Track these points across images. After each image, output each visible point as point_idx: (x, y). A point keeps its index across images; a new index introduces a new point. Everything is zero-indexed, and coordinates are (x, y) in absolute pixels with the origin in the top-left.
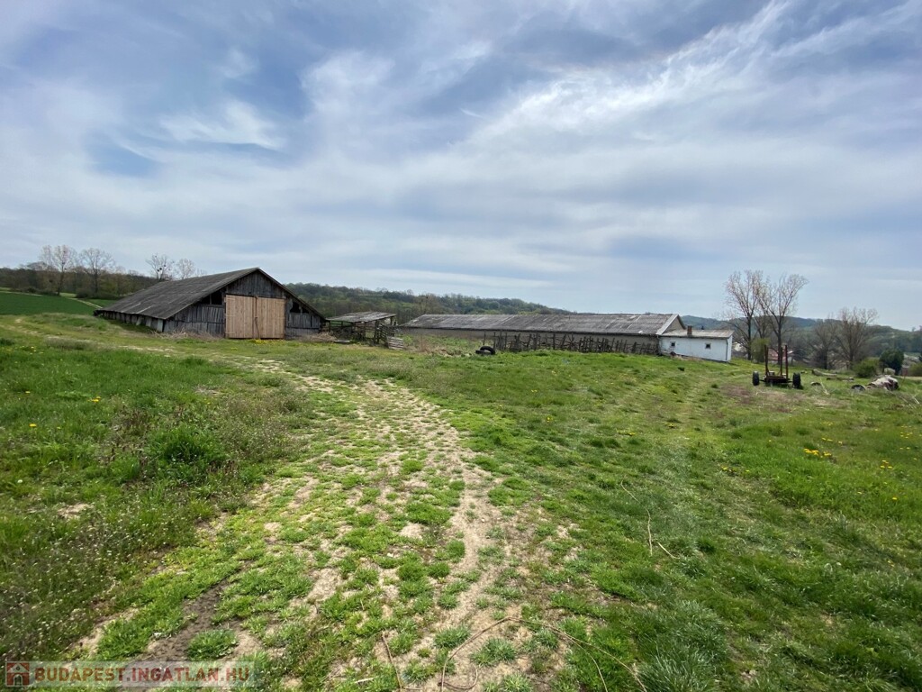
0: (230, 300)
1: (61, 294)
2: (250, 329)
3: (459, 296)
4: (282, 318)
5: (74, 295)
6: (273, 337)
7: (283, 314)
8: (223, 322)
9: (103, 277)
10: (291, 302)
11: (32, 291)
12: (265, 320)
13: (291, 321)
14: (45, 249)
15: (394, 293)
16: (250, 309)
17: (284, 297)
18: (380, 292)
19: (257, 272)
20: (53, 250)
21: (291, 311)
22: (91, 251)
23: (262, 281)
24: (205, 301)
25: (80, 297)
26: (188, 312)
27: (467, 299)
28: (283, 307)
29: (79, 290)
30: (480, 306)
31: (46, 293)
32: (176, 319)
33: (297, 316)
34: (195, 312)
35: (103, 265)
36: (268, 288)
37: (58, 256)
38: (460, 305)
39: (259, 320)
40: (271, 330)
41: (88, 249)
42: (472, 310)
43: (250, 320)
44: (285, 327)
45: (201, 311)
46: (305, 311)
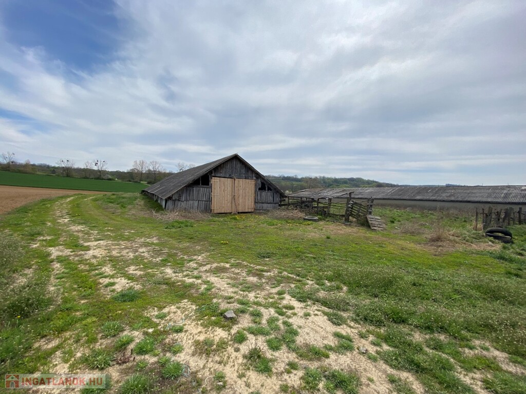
0: (215, 181)
1: (141, 182)
2: (229, 204)
3: (324, 177)
4: (253, 195)
5: (146, 182)
6: (247, 211)
7: (253, 191)
8: (210, 200)
9: (158, 174)
10: (259, 181)
11: (130, 181)
12: (241, 197)
13: (259, 198)
14: (135, 162)
15: (287, 177)
16: (230, 189)
17: (255, 178)
18: (280, 177)
19: (236, 158)
20: (138, 163)
21: (259, 189)
22: (153, 162)
23: (239, 165)
24: (196, 183)
25: (148, 183)
26: (183, 193)
27: (328, 179)
28: (253, 186)
29: (148, 180)
30: (337, 183)
31: (136, 182)
32: (174, 199)
33: (264, 193)
34: (188, 192)
35: (158, 168)
36: (243, 171)
37: (140, 165)
38: (324, 182)
39: (236, 197)
40: (245, 206)
41: (151, 161)
42: (332, 185)
43: (229, 198)
44: (255, 202)
45: (193, 191)
46: (269, 189)
